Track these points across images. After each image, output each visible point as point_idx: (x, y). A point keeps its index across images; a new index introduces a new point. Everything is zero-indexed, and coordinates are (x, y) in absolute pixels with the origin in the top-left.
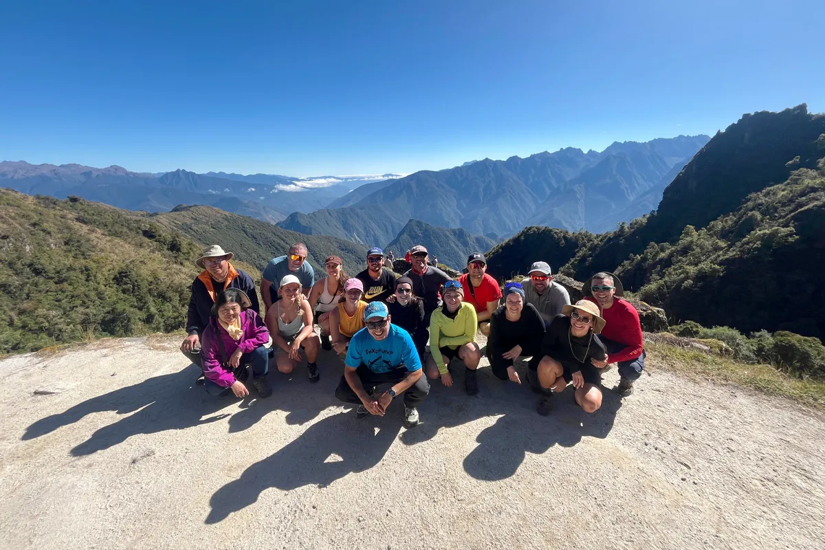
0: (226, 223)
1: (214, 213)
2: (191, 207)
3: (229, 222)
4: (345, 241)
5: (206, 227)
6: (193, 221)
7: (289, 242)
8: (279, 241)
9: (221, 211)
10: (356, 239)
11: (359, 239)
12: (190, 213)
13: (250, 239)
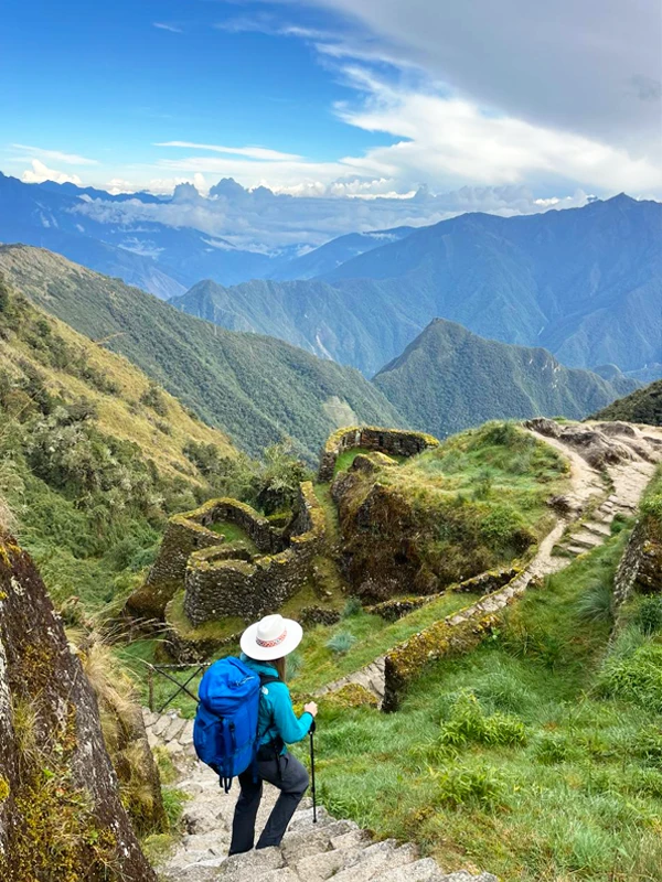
0: (74, 286)
1: (54, 265)
2: (12, 246)
3: (80, 285)
4: (300, 351)
5: (38, 289)
6: (15, 277)
7: (192, 340)
8: (171, 335)
9: (67, 262)
10: (318, 350)
11: (325, 351)
12: (10, 259)
13: (118, 325)
